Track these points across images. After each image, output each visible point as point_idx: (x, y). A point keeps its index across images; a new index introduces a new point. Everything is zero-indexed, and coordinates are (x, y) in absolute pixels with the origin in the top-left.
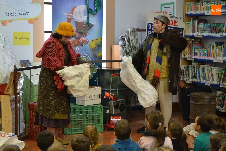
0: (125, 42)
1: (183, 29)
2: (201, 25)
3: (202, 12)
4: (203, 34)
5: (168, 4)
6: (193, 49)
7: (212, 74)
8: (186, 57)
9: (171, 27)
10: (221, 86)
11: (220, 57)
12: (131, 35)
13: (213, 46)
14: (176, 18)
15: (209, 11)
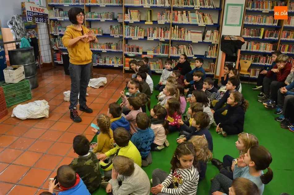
0: (14, 25)
1: (48, 14)
2: (62, 13)
3: (61, 4)
4: (64, 18)
6: (58, 28)
8: (53, 33)
9: (41, 14)
12: (17, 20)
14: (43, 7)
15: (67, 3)
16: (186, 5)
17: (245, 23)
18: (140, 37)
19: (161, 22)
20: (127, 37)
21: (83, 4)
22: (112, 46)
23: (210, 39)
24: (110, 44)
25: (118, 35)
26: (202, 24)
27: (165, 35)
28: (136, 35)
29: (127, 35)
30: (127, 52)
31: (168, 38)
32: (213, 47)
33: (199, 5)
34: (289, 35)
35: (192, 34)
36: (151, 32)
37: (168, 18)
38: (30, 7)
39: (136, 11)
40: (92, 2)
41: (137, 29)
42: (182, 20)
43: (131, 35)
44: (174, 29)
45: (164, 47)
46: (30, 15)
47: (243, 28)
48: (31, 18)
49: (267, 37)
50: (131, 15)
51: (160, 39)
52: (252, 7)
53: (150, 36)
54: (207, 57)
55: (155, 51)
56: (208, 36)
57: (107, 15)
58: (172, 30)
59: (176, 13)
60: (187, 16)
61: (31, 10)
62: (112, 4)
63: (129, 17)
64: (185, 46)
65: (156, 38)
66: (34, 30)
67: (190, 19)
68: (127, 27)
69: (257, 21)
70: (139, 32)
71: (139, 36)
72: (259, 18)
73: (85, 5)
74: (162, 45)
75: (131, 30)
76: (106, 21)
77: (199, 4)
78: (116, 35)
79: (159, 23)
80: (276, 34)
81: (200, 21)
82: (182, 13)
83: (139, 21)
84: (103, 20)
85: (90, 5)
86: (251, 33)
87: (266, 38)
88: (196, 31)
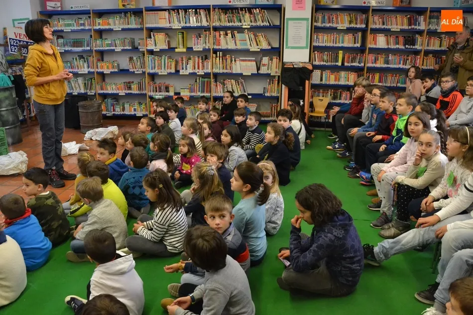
2: (61, 41)
3: (60, 29)
5: (21, 19)
7: (79, 84)
10: (88, 94)
11: (84, 68)
13: (76, 59)
15: (68, 28)
16: (231, 22)
17: (315, 44)
18: (169, 71)
19: (198, 48)
20: (152, 71)
21: (90, 28)
22: (132, 86)
23: (268, 69)
24: (129, 83)
25: (139, 70)
26: (254, 48)
27: (204, 66)
28: (164, 67)
29: (152, 69)
30: (152, 94)
31: (209, 71)
32: (273, 81)
33: (249, 23)
34: (378, 60)
35: (242, 63)
36: (184, 63)
37: (207, 41)
38: (15, 33)
39: (163, 34)
40: (102, 25)
41: (165, 59)
42: (227, 43)
43: (157, 68)
44: (217, 57)
45: (203, 83)
46: (15, 44)
47: (313, 52)
48: (15, 49)
49: (348, 63)
50: (155, 40)
51: (198, 72)
52: (323, 22)
53: (183, 69)
54: (266, 95)
55: (191, 90)
56: (264, 65)
57: (124, 41)
58: (214, 59)
59: (217, 34)
60: (232, 37)
61: (16, 37)
62: (130, 26)
63: (153, 42)
64: (233, 81)
65: (191, 71)
66: (21, 66)
67: (237, 42)
68: (151, 57)
69: (332, 42)
70: (168, 63)
71: (168, 69)
72: (334, 37)
73: (94, 29)
74: (201, 80)
75: (156, 61)
76: (123, 50)
77: (249, 20)
78: (137, 69)
79: (194, 50)
80: (359, 59)
81: (252, 44)
82: (227, 34)
83: (167, 48)
84: (118, 49)
85: (100, 29)
86: (325, 57)
87: (346, 64)
88: (247, 59)
